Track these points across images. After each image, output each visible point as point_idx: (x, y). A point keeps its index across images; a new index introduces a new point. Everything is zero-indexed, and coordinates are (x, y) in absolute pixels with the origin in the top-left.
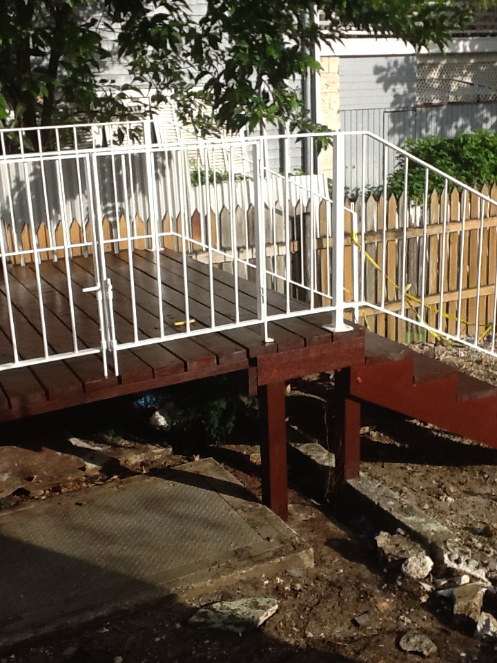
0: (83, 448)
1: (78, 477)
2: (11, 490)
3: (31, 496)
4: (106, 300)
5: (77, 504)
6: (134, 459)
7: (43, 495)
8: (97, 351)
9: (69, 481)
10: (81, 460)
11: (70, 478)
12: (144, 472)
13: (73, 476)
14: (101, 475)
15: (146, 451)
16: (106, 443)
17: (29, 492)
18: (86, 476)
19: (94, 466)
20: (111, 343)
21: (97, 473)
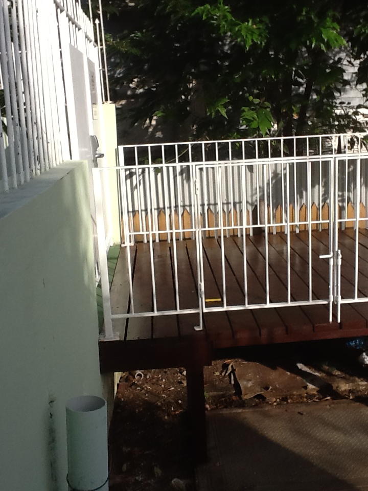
0: (306, 372)
1: (301, 393)
2: (253, 394)
3: (267, 401)
4: (336, 265)
5: (299, 413)
6: (344, 387)
7: (275, 402)
8: (326, 302)
9: (294, 395)
10: (305, 380)
11: (295, 393)
12: (351, 398)
13: (297, 392)
14: (318, 395)
15: (353, 381)
16: (324, 371)
17: (265, 398)
18: (307, 393)
19: (313, 387)
20: (337, 298)
21: (315, 392)
